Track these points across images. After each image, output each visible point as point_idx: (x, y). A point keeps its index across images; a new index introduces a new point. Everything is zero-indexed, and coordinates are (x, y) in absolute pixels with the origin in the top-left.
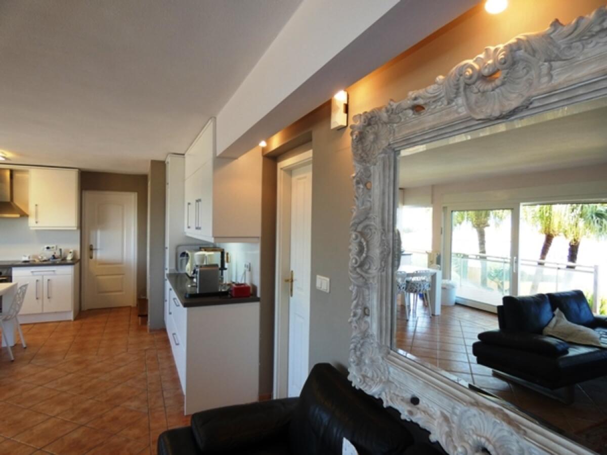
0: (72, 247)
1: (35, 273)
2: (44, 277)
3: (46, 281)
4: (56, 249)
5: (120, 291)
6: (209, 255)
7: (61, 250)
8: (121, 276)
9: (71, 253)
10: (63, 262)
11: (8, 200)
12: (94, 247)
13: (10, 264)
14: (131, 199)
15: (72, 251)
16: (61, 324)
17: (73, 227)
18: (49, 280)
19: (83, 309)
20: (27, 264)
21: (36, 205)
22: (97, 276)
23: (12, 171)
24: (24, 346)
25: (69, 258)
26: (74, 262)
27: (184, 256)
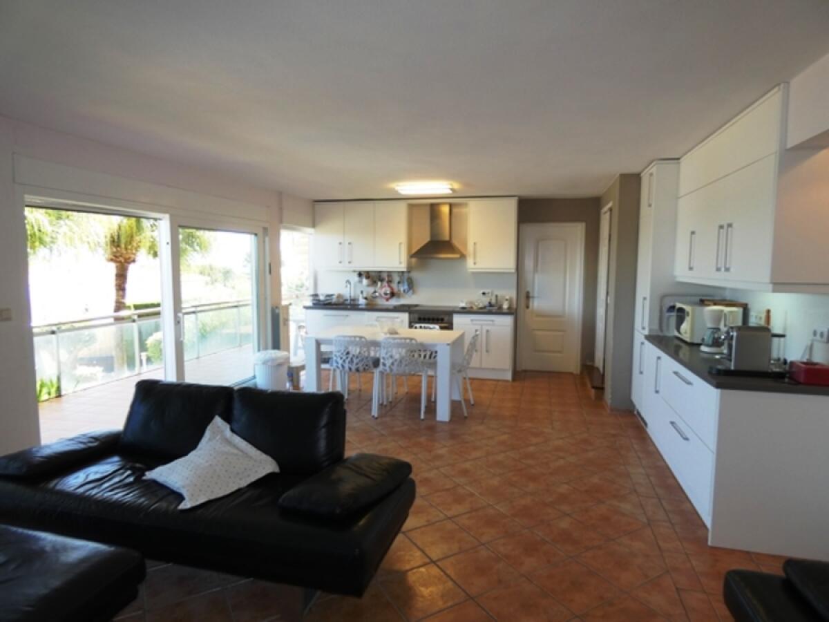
0: (508, 294)
1: (475, 322)
2: (484, 327)
3: (484, 331)
4: (492, 295)
5: (560, 352)
6: (731, 312)
7: (497, 296)
8: (560, 333)
9: (507, 300)
10: (499, 311)
11: (447, 238)
12: (531, 295)
13: (451, 309)
14: (577, 231)
15: (507, 297)
16: (500, 383)
17: (510, 269)
18: (488, 331)
19: (518, 369)
20: (465, 311)
21: (475, 244)
22: (534, 330)
23: (451, 206)
24: (472, 402)
25: (505, 306)
26: (511, 312)
27: (671, 312)
